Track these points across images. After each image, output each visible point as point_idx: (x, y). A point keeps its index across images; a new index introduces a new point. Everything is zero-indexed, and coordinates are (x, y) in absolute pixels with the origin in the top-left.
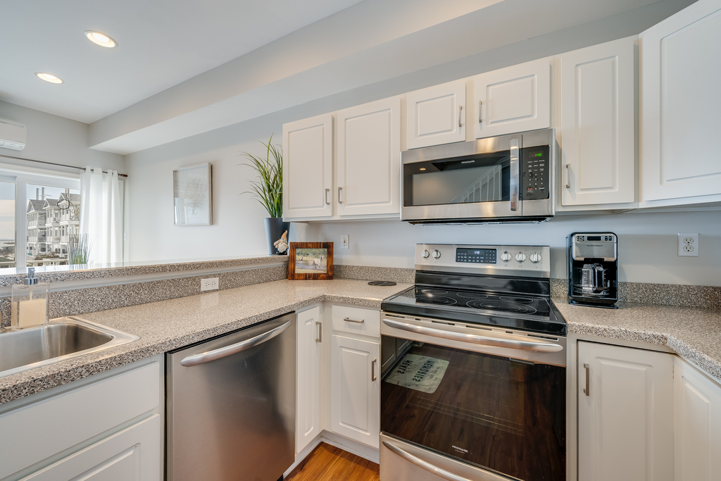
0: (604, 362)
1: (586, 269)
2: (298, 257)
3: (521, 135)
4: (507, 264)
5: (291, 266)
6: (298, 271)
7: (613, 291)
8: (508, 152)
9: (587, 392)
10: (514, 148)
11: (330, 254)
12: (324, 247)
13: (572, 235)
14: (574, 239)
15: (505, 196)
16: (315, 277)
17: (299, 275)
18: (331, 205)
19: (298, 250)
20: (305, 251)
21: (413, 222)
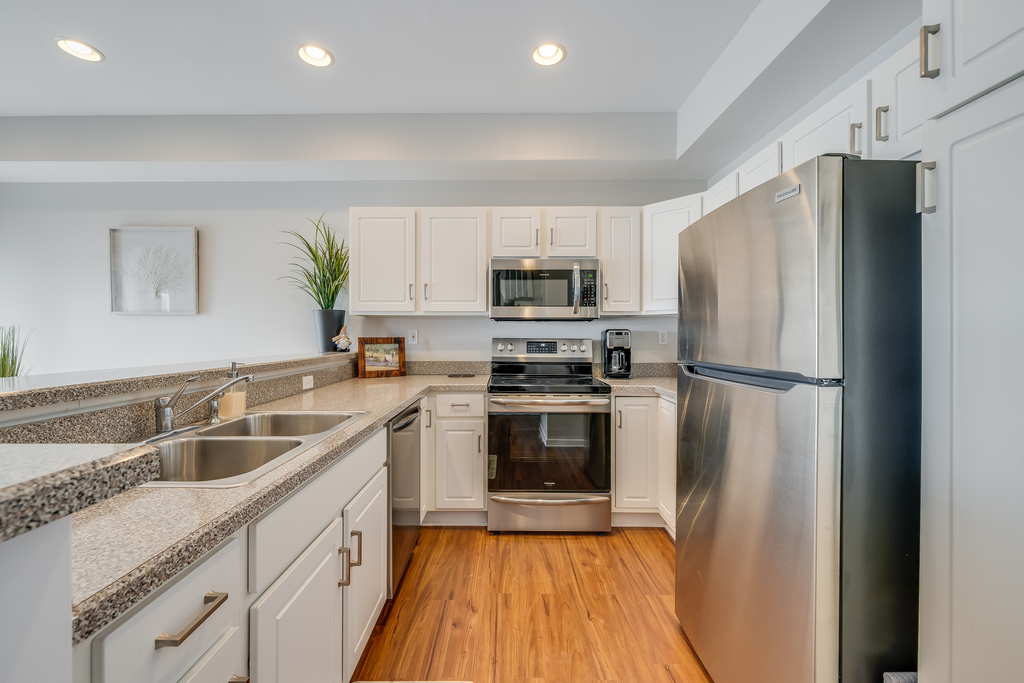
0: (628, 407)
1: (615, 354)
2: (368, 354)
3: (580, 261)
4: (563, 354)
5: (360, 364)
6: (369, 368)
7: (628, 368)
8: (571, 271)
9: (620, 427)
10: (576, 267)
11: (402, 350)
12: (395, 342)
13: (607, 331)
14: (608, 334)
15: (570, 303)
16: (388, 374)
17: (371, 373)
18: (413, 300)
19: (367, 346)
20: (374, 347)
21: (497, 320)
